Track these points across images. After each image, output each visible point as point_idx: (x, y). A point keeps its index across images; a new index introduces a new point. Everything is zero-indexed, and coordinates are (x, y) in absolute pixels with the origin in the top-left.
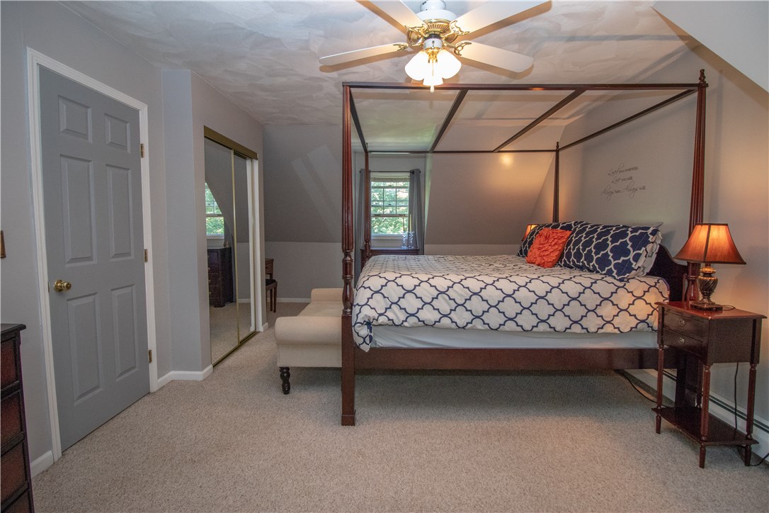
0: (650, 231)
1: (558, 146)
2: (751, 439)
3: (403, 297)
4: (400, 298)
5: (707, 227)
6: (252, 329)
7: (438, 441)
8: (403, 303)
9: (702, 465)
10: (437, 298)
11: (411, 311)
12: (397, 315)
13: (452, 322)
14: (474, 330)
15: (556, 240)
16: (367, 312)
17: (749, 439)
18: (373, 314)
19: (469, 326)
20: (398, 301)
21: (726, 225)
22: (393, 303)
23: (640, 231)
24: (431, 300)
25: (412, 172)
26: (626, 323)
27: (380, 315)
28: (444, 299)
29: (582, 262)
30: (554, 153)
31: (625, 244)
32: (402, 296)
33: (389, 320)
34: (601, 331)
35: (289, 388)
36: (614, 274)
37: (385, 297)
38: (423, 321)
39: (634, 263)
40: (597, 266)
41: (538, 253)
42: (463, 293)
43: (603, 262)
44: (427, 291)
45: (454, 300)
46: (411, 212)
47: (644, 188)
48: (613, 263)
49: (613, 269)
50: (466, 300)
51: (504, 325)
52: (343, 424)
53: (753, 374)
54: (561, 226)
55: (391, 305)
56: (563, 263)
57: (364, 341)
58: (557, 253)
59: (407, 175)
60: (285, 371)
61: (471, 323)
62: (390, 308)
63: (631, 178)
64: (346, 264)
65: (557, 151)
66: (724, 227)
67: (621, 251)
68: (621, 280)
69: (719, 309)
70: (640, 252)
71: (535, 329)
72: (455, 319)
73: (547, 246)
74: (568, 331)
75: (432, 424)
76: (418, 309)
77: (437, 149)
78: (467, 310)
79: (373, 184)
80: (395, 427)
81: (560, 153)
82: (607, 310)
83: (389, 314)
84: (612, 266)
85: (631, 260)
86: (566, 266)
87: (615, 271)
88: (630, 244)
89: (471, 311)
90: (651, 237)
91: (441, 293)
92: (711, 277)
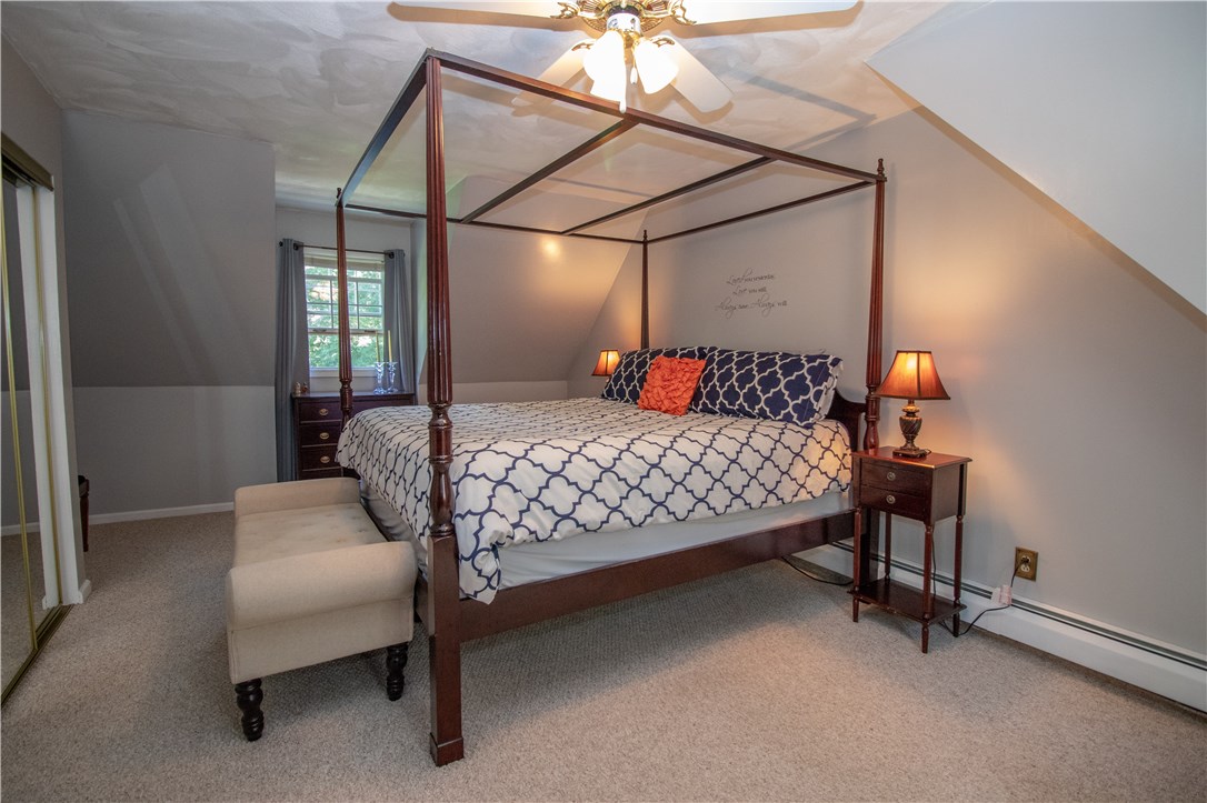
0: (830, 360)
1: (645, 237)
2: (959, 605)
3: (547, 487)
4: (541, 489)
5: (915, 355)
6: (49, 601)
7: (629, 732)
8: (547, 497)
9: (925, 650)
10: (600, 481)
11: (563, 509)
12: (540, 521)
13: (626, 518)
14: (656, 525)
15: (688, 375)
16: (495, 526)
17: (958, 606)
18: (503, 527)
19: (649, 520)
20: (539, 495)
21: (930, 353)
22: (530, 500)
23: (819, 361)
24: (591, 486)
25: (390, 255)
26: (817, 484)
27: (515, 526)
28: (610, 480)
29: (740, 405)
30: (642, 246)
31: (802, 377)
32: (544, 485)
33: (531, 533)
34: (796, 499)
35: (261, 726)
36: (794, 420)
37: (516, 491)
38: (584, 526)
39: (815, 403)
40: (768, 409)
41: (663, 393)
42: (637, 468)
43: (777, 404)
44: (582, 468)
45: (625, 480)
46: (388, 325)
47: (785, 303)
48: (791, 404)
49: (792, 412)
50: (642, 478)
51: (693, 511)
52: (440, 763)
53: (959, 527)
54: (680, 353)
55: (529, 506)
56: (700, 407)
57: (489, 585)
58: (691, 393)
59: (379, 259)
60: (251, 688)
61: (651, 515)
62: (528, 509)
63: (763, 290)
64: (439, 432)
65: (645, 243)
66: (927, 355)
67: (798, 388)
68: (808, 427)
69: (923, 456)
70: (822, 388)
71: (729, 510)
72: (629, 513)
73: (676, 384)
74: (764, 505)
75: (596, 703)
76: (575, 504)
77: (483, 218)
78: (644, 495)
79: (308, 269)
80: (541, 732)
81: (649, 246)
82: (800, 470)
83: (528, 521)
84: (790, 409)
85: (812, 399)
86: (706, 410)
87: (795, 415)
88: (809, 377)
89: (650, 495)
90: (831, 367)
91: (606, 470)
92: (914, 416)
